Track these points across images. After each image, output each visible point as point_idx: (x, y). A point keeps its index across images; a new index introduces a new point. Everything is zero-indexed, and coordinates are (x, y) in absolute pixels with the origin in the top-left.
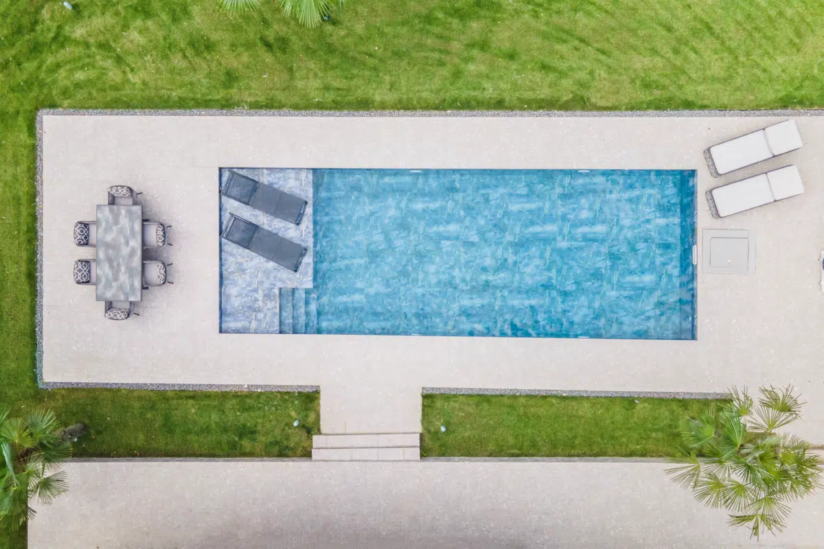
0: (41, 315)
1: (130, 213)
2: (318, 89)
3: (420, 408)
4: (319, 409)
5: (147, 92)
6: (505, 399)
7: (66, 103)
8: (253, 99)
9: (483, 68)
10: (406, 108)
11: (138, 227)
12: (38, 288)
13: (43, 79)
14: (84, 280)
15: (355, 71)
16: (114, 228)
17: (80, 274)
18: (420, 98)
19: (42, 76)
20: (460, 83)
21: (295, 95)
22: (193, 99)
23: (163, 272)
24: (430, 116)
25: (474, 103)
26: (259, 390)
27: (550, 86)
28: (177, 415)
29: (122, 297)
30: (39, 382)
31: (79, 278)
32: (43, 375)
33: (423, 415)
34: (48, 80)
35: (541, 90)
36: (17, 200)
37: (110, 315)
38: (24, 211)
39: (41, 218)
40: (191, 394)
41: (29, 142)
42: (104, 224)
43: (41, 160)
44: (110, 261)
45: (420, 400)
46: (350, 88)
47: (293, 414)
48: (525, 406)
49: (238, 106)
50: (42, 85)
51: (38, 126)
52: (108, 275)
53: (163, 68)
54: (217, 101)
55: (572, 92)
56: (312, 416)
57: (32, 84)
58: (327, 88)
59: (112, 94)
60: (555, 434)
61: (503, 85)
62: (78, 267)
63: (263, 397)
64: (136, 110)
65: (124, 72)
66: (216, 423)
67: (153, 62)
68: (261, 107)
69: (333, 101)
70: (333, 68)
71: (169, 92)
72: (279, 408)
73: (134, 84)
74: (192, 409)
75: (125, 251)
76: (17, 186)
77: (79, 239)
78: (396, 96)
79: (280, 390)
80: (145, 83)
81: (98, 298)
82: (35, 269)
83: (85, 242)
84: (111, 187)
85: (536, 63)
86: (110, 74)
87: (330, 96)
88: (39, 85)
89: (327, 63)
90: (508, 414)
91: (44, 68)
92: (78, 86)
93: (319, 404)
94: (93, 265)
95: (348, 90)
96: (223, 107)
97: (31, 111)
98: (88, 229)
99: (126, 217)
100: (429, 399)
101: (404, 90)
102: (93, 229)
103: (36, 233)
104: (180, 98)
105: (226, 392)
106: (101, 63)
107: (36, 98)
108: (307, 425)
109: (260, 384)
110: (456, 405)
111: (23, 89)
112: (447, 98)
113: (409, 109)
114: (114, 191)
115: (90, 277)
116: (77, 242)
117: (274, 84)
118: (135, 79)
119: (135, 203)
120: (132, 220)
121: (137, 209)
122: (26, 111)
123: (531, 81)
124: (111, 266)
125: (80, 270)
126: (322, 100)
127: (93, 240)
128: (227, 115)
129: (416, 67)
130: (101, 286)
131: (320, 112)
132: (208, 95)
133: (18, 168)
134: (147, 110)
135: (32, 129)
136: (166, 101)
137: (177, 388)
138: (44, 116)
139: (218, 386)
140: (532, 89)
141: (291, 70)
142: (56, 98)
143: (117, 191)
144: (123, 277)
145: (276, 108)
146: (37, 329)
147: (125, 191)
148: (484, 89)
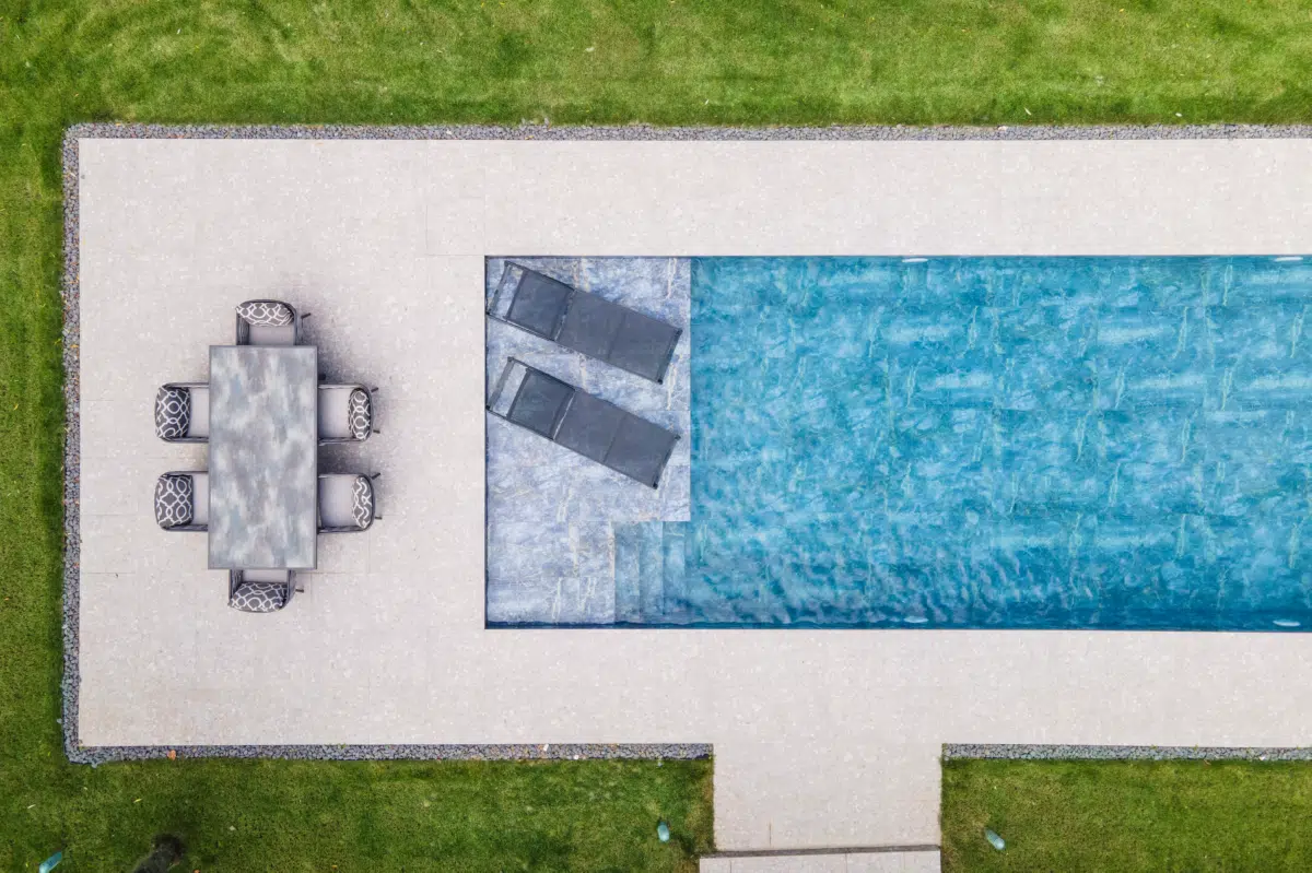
0: (76, 596)
1: (289, 365)
2: (709, 79)
3: (937, 790)
4: (712, 796)
5: (320, 85)
6: (1130, 771)
7: (133, 110)
8: (562, 102)
9: (1080, 30)
10: (909, 121)
11: (307, 396)
12: (69, 534)
13: (78, 53)
14: (180, 520)
15: (794, 38)
16: (253, 399)
17: (169, 507)
18: (938, 100)
19: (76, 46)
20: (1030, 65)
21: (659, 92)
22: (426, 102)
23: (366, 500)
24: (963, 137)
25: (1060, 109)
26: (576, 757)
27: (1234, 70)
28: (389, 816)
29: (270, 560)
30: (69, 748)
31: (169, 517)
32: (80, 732)
33: (944, 807)
34: (90, 57)
35: (1212, 79)
36: (20, 332)
37: (241, 602)
38: (36, 360)
39: (76, 374)
40: (422, 767)
41: (46, 198)
42: (227, 389)
43: (76, 241)
44: (241, 475)
45: (936, 773)
46: (782, 75)
47: (652, 807)
48: (1174, 786)
49: (530, 117)
50: (75, 69)
51: (67, 163)
52: (237, 507)
53: (356, 29)
54: (482, 105)
55: (1284, 82)
56: (695, 812)
57: (52, 65)
58: (731, 76)
59: (238, 91)
60: (1241, 847)
61: (1124, 67)
62: (165, 490)
63: (584, 771)
64: (296, 127)
65: (267, 40)
66: (476, 830)
67: (335, 17)
68: (582, 120)
69: (745, 105)
70: (744, 31)
71: (370, 87)
72: (621, 794)
73: (292, 66)
74: (424, 799)
75: (278, 452)
76: (20, 299)
77: (169, 425)
78: (885, 94)
79: (623, 755)
80: (314, 65)
81: (213, 563)
82: (62, 490)
83: (180, 431)
84: (246, 304)
85: (1202, 19)
86: (236, 43)
87: (738, 95)
88: (68, 68)
89: (730, 19)
90: (1137, 801)
91: (80, 27)
92: (160, 69)
93: (711, 785)
94: (201, 482)
95: (779, 79)
96: (494, 119)
97: (50, 129)
98: (189, 401)
99: (278, 374)
100: (958, 767)
101: (904, 79)
102: (199, 399)
103: (64, 407)
104: (396, 98)
105: (502, 760)
106: (213, 19)
107: (63, 97)
108: (684, 834)
109: (579, 742)
110: (1019, 783)
111: (29, 78)
112: (1001, 99)
113: (915, 123)
114: (251, 313)
115: (192, 511)
116: (163, 434)
117: (611, 68)
118: (292, 55)
119: (301, 341)
120: (292, 379)
121: (306, 355)
122: (37, 129)
123: (1191, 58)
124: (245, 489)
125: (170, 499)
126: (717, 103)
127: (199, 424)
128: (502, 138)
129: (931, 29)
130: (219, 536)
131: (715, 130)
132: (461, 91)
133: (21, 259)
134: (320, 126)
135: (53, 167)
136: (365, 106)
137: (389, 754)
138: (81, 140)
139: (481, 749)
140: (1194, 77)
141: (649, 34)
142: (109, 99)
143: (259, 312)
144: (274, 514)
145: (615, 121)
146: (65, 627)
147: (277, 313)
148: (1084, 78)
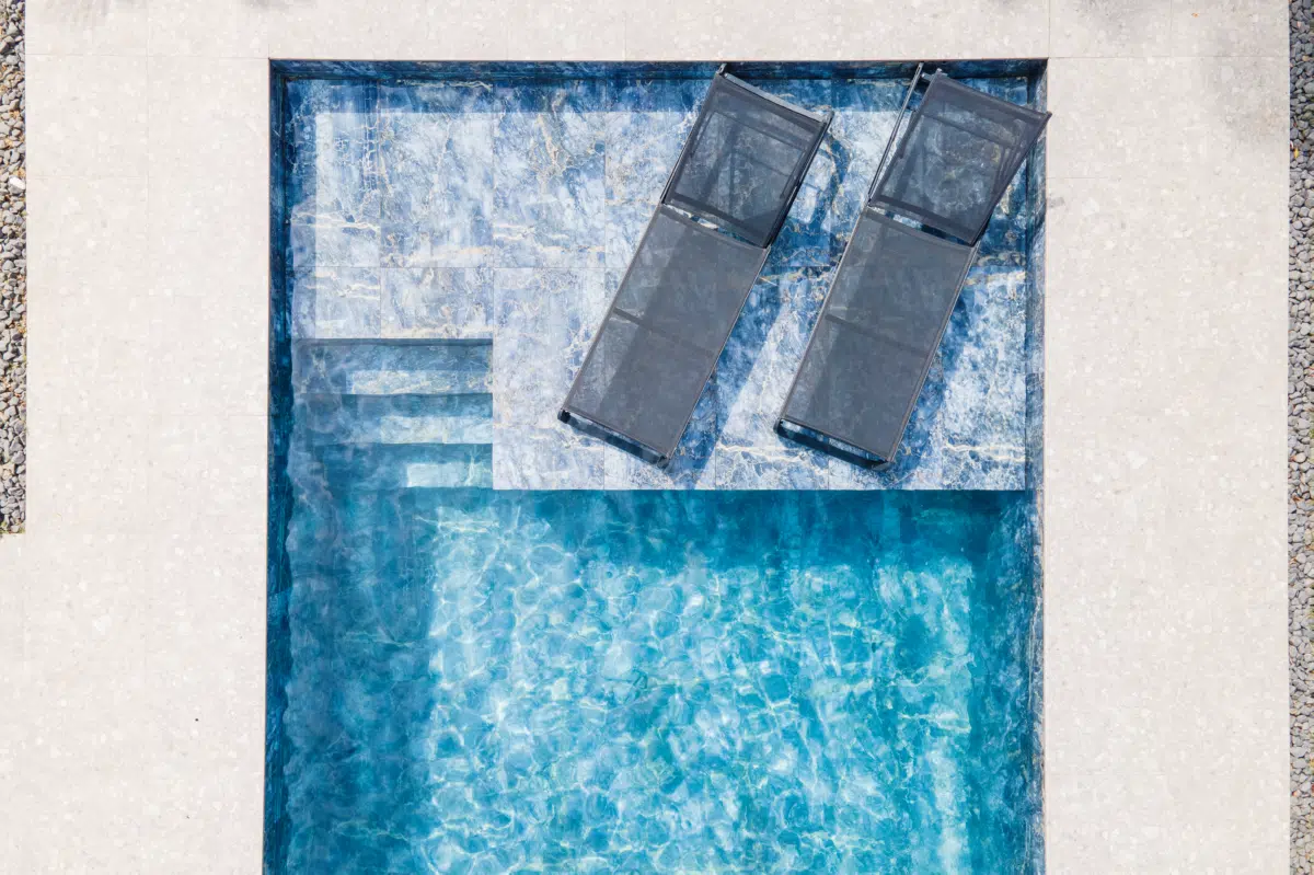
139: (15, 47)
